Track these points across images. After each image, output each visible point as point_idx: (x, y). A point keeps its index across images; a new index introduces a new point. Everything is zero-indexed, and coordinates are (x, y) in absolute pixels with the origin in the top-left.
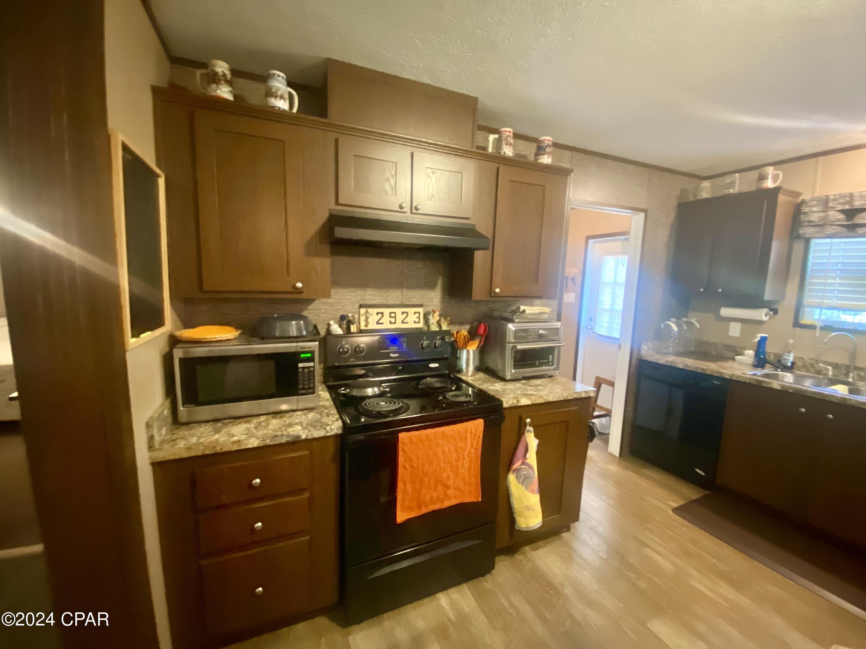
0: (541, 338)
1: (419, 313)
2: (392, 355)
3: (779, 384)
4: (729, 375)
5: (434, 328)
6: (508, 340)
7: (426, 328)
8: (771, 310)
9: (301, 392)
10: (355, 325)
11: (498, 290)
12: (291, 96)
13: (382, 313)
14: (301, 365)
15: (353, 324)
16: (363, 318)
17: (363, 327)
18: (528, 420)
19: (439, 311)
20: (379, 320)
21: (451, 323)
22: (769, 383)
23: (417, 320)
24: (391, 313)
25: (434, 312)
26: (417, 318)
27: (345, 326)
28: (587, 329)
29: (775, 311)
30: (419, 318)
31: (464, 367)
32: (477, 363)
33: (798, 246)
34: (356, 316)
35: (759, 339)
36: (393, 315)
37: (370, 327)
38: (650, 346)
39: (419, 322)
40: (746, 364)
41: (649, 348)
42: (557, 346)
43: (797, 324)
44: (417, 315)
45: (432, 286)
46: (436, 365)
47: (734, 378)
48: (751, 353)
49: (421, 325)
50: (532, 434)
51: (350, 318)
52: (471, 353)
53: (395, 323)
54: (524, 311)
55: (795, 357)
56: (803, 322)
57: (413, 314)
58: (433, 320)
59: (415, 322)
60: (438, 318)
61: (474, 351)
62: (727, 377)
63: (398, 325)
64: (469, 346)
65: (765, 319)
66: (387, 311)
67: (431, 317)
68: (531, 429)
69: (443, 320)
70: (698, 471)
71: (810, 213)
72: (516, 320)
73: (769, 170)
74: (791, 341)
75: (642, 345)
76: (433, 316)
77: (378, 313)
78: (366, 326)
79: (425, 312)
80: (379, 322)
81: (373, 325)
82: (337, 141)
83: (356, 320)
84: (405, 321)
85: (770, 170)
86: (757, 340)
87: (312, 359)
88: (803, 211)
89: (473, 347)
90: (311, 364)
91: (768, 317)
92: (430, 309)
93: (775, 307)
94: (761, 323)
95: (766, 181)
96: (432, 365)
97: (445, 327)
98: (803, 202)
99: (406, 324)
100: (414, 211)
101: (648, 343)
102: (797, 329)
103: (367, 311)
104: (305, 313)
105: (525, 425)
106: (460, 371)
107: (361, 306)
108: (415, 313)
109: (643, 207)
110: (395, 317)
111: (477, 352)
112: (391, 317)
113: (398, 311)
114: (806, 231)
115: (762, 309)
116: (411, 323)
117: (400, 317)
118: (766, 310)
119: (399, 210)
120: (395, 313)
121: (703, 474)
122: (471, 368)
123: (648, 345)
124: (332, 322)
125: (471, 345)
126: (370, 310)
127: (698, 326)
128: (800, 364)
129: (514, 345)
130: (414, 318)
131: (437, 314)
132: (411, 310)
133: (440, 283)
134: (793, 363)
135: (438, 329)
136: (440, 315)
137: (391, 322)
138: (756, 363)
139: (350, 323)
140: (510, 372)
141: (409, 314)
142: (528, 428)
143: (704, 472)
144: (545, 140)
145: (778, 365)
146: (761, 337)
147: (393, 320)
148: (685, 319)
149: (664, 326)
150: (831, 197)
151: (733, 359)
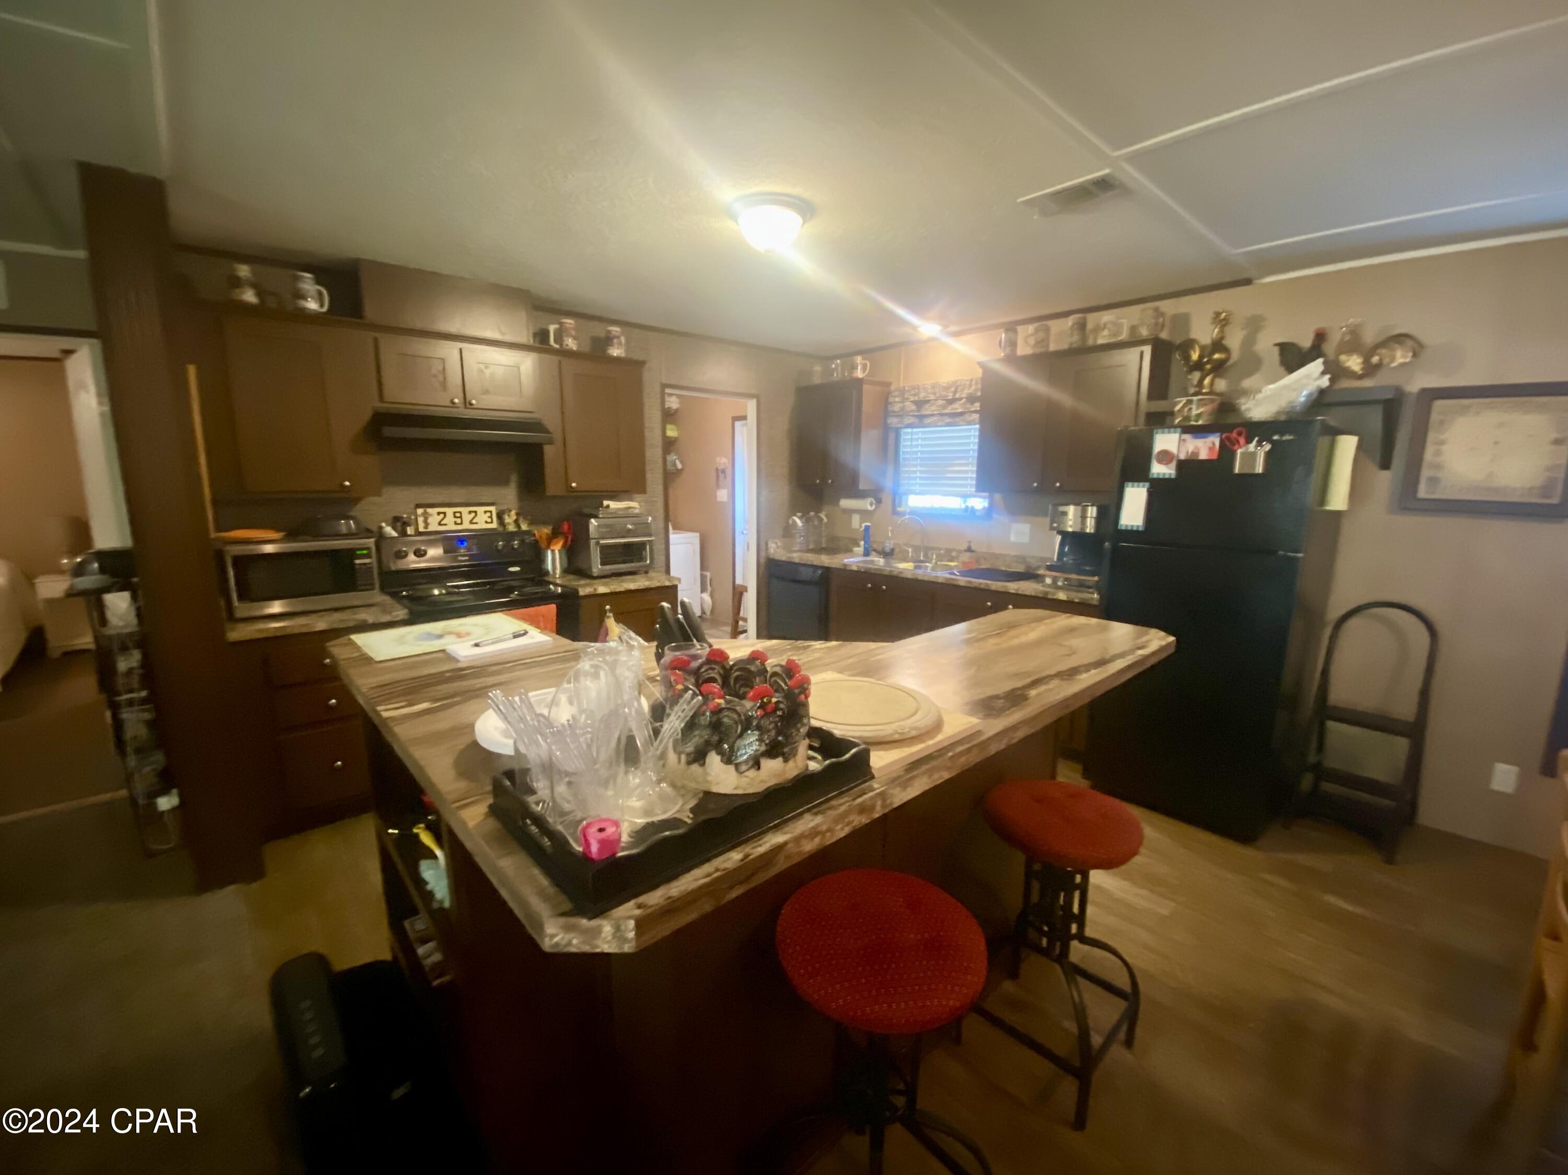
0: (629, 533)
1: (491, 512)
2: (460, 558)
4: (827, 563)
5: (512, 528)
6: (591, 537)
7: (501, 529)
8: (875, 499)
9: (360, 588)
10: (412, 527)
11: (574, 485)
12: (320, 294)
13: (445, 513)
14: (357, 562)
15: (409, 526)
16: (421, 520)
17: (421, 529)
18: (608, 607)
19: (515, 509)
20: (441, 521)
21: (531, 523)
23: (489, 520)
24: (455, 513)
25: (510, 511)
26: (489, 517)
27: (399, 529)
28: (743, 533)
29: (879, 501)
30: (491, 517)
31: (550, 567)
32: (566, 565)
33: (892, 436)
34: (413, 517)
35: (864, 528)
36: (458, 515)
37: (431, 529)
38: (779, 544)
39: (492, 522)
40: (858, 554)
41: (778, 547)
42: (648, 541)
43: (895, 513)
44: (488, 514)
45: (505, 483)
46: (517, 569)
48: (863, 542)
49: (494, 525)
50: (612, 619)
51: (405, 520)
52: (557, 552)
53: (461, 523)
54: (608, 506)
56: (899, 509)
57: (483, 513)
58: (509, 519)
59: (486, 522)
60: (515, 518)
61: (559, 551)
62: (826, 565)
63: (466, 525)
64: (553, 546)
65: (869, 508)
66: (450, 511)
67: (506, 517)
68: (611, 615)
69: (521, 520)
71: (893, 403)
72: (601, 516)
73: (857, 360)
74: (890, 529)
75: (769, 544)
76: (509, 515)
77: (439, 514)
78: (426, 527)
79: (498, 511)
80: (442, 523)
81: (434, 527)
82: (376, 340)
83: (413, 521)
84: (474, 521)
85: (859, 359)
86: (862, 529)
87: (368, 556)
89: (557, 547)
90: (367, 561)
91: (873, 506)
92: (504, 507)
93: (878, 496)
94: (867, 511)
95: (855, 370)
96: (512, 569)
97: (524, 527)
98: (888, 392)
99: (475, 525)
100: (468, 405)
101: (776, 540)
102: (895, 517)
103: (425, 511)
104: (353, 513)
105: (605, 612)
106: (547, 573)
107: (418, 506)
108: (485, 512)
109: (754, 391)
110: (461, 517)
111: (564, 552)
112: (455, 517)
113: (464, 510)
114: (893, 421)
115: (867, 499)
116: (481, 523)
117: (467, 518)
118: (871, 500)
119: (451, 405)
120: (460, 513)
122: (558, 571)
123: (776, 543)
124: (384, 524)
125: (556, 544)
126: (429, 510)
127: (826, 520)
129: (597, 540)
130: (486, 517)
131: (513, 513)
132: (480, 510)
133: (514, 478)
135: (516, 530)
136: (517, 514)
137: (456, 523)
138: (864, 552)
139: (405, 524)
140: (597, 567)
141: (478, 513)
142: (608, 614)
144: (612, 330)
145: (877, 551)
146: (865, 526)
147: (459, 521)
148: (812, 514)
149: (791, 522)
150: (907, 388)
151: (850, 551)
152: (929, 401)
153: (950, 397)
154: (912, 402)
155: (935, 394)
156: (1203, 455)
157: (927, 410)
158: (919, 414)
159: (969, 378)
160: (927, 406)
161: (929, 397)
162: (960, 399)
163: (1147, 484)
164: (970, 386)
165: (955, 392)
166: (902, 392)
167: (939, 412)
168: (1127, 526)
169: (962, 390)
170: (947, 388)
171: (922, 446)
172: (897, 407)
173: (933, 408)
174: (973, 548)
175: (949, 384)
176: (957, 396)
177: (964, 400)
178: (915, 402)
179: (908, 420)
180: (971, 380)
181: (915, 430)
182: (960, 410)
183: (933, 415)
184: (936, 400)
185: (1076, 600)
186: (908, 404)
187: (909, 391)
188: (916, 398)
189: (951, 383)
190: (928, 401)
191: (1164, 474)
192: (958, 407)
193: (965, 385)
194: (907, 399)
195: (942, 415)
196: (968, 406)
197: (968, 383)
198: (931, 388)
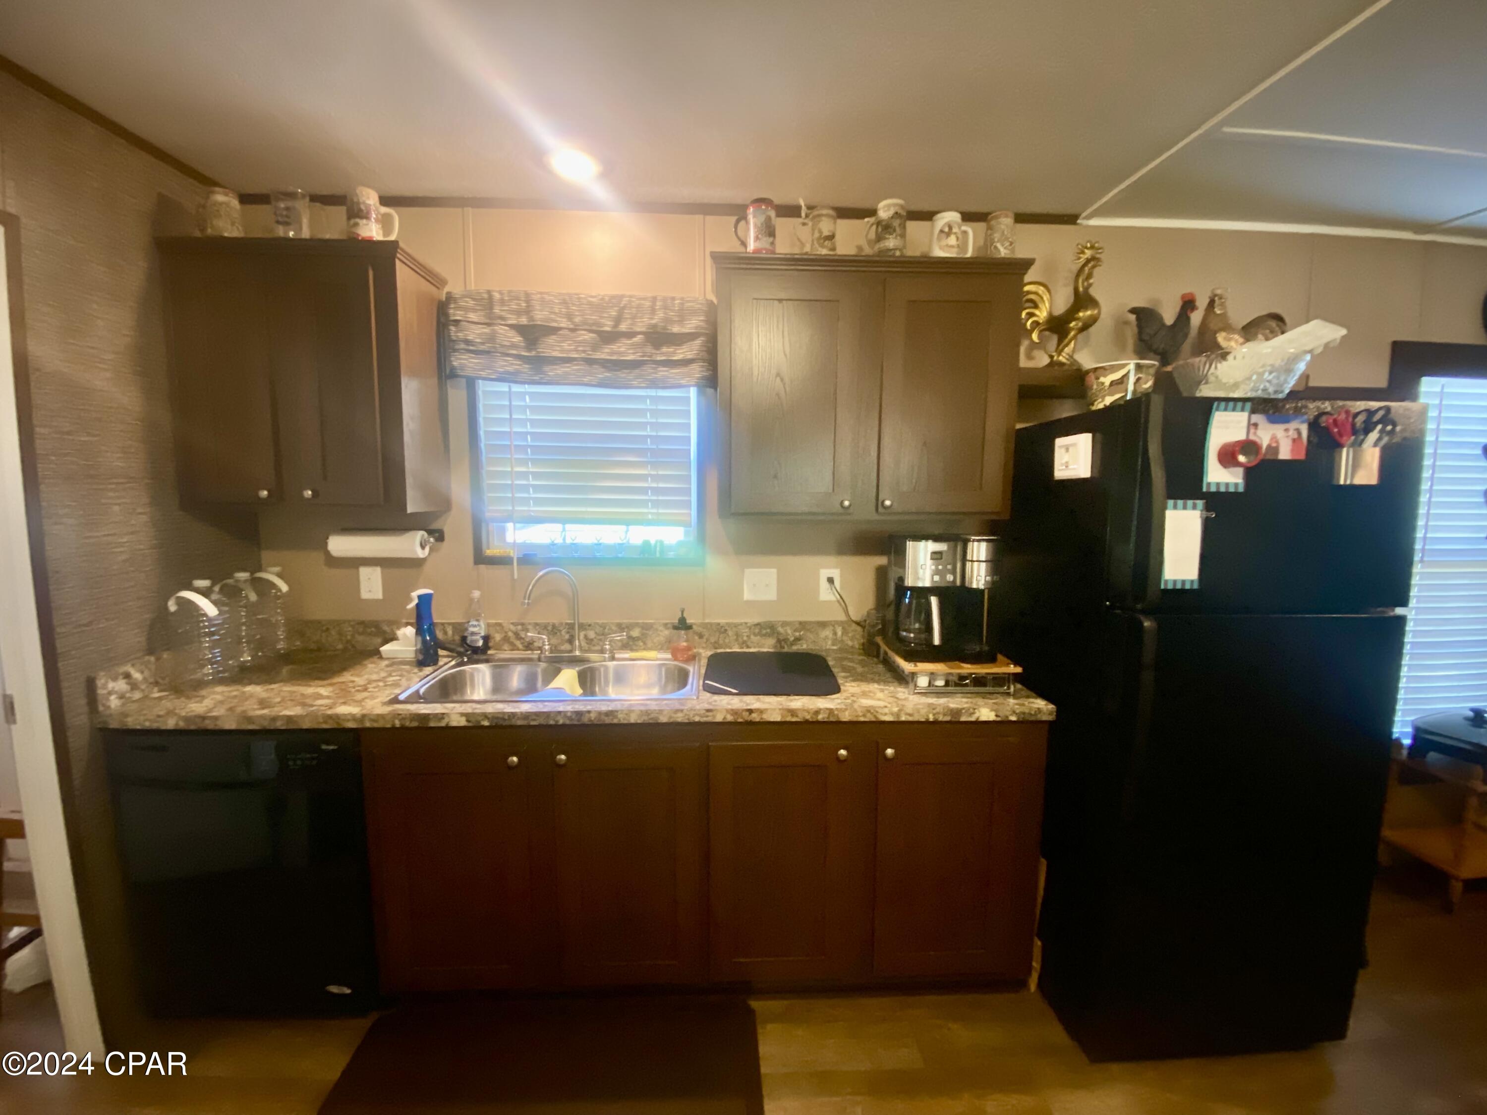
3: (462, 714)
4: (354, 718)
8: (430, 532)
22: (442, 716)
29: (439, 536)
33: (456, 396)
35: (416, 601)
38: (137, 676)
40: (404, 663)
41: (133, 687)
43: (480, 559)
47: (368, 724)
48: (410, 631)
55: (488, 625)
56: (489, 552)
62: (351, 725)
65: (421, 554)
70: (334, 989)
71: (465, 324)
74: (476, 594)
75: (100, 683)
86: (412, 605)
88: (452, 318)
91: (427, 549)
93: (435, 526)
94: (416, 563)
98: (450, 297)
102: (482, 567)
114: (462, 361)
115: (411, 533)
118: (420, 535)
121: (348, 991)
123: (127, 676)
127: (284, 588)
128: (498, 637)
134: (486, 639)
138: (421, 657)
143: (349, 987)
145: (462, 650)
146: (420, 597)
148: (243, 576)
149: (172, 606)
150: (497, 296)
151: (376, 653)
152: (560, 329)
153: (607, 329)
154: (511, 326)
155: (569, 317)
156: (1285, 454)
157: (551, 347)
158: (533, 353)
159: (649, 295)
160: (551, 340)
161: (556, 321)
162: (631, 335)
163: (1200, 503)
164: (653, 311)
165: (618, 320)
166: (487, 303)
167: (583, 355)
168: (1175, 582)
169: (634, 317)
170: (600, 307)
171: (533, 422)
172: (475, 333)
173: (565, 345)
174: (689, 621)
175: (602, 299)
176: (623, 327)
177: (639, 338)
178: (520, 329)
179: (503, 365)
180: (654, 299)
181: (516, 388)
182: (631, 357)
183: (569, 360)
184: (573, 330)
185: (1013, 718)
186: (501, 330)
187: (502, 302)
188: (524, 321)
189: (607, 299)
190: (555, 330)
191: (1227, 485)
192: (625, 350)
193: (639, 307)
194: (502, 318)
195: (590, 362)
196: (649, 349)
197: (648, 304)
198: (560, 304)
